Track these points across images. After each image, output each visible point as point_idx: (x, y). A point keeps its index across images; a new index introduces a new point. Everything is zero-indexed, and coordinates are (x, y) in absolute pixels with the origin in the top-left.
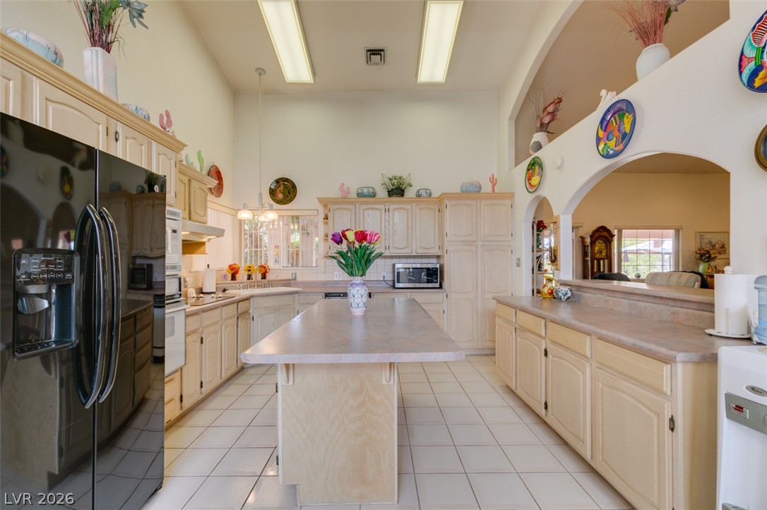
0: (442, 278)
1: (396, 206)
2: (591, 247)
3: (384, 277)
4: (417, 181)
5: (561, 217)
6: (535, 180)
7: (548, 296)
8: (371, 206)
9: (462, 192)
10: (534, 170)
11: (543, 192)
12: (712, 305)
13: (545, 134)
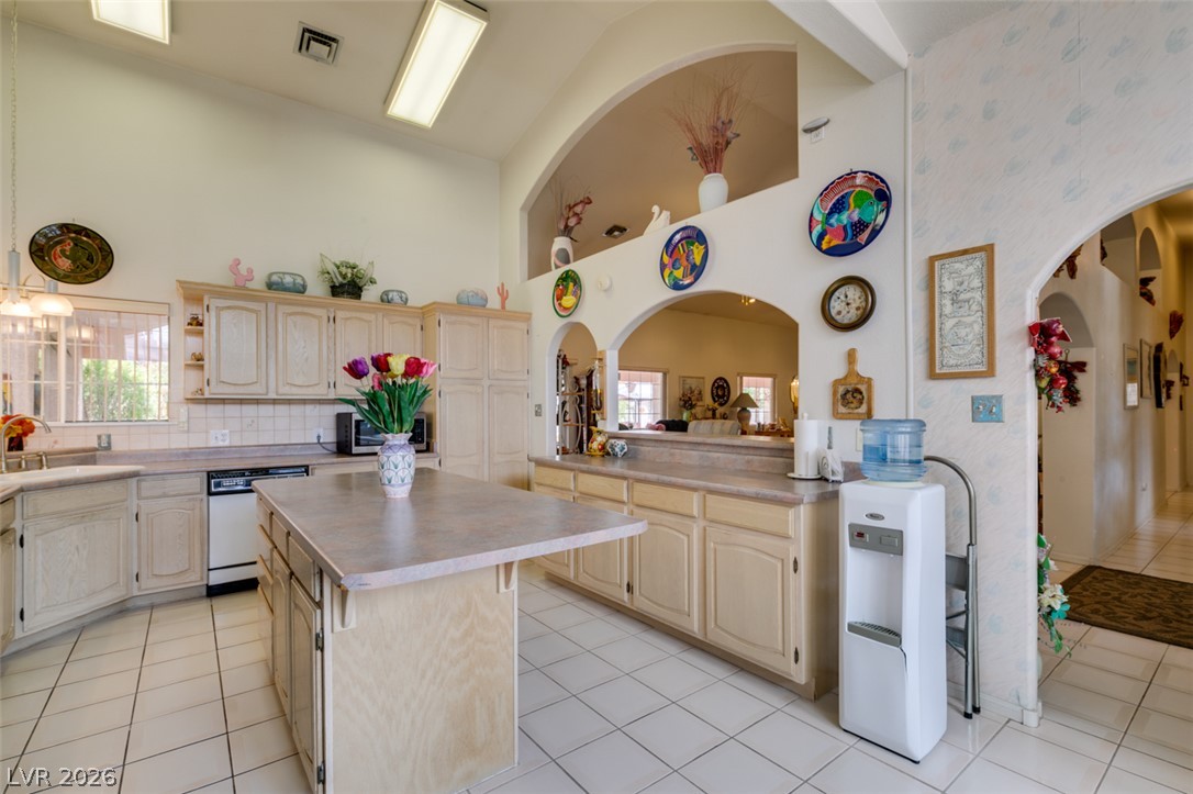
0: (430, 435)
1: (348, 314)
3: (319, 437)
4: (385, 275)
5: (608, 353)
6: (568, 301)
7: (598, 453)
8: (299, 309)
9: (459, 302)
10: (566, 288)
11: (581, 317)
12: (792, 450)
13: (568, 239)
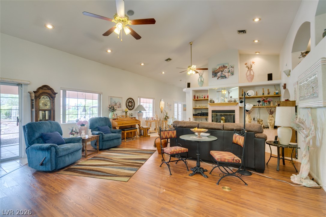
2: (36, 101)
